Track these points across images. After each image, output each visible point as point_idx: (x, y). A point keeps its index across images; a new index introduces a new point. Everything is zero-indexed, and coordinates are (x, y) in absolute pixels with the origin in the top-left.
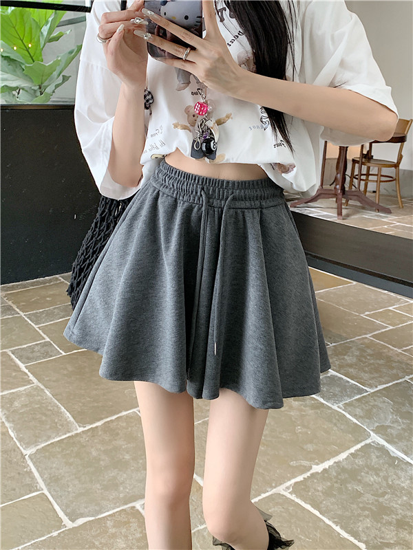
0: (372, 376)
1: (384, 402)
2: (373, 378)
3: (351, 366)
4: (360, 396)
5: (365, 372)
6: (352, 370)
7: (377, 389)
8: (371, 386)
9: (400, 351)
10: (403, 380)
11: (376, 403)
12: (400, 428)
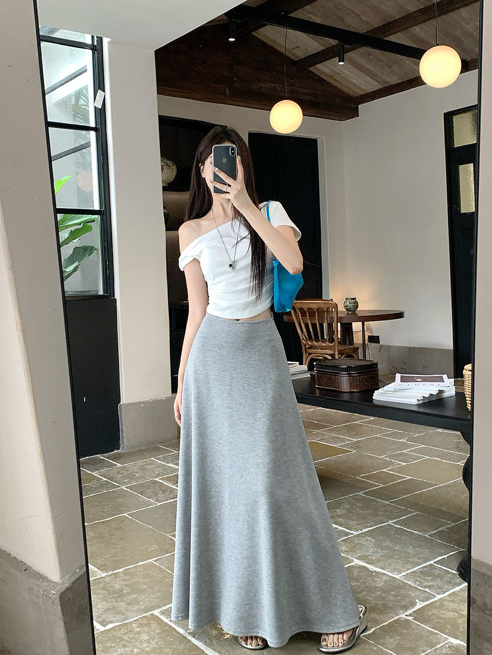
0: (359, 522)
1: (367, 540)
2: (359, 524)
3: (340, 516)
4: (346, 538)
5: (352, 520)
6: (342, 520)
7: (362, 532)
8: (356, 530)
9: (387, 503)
10: (387, 523)
11: (360, 542)
12: (379, 555)
